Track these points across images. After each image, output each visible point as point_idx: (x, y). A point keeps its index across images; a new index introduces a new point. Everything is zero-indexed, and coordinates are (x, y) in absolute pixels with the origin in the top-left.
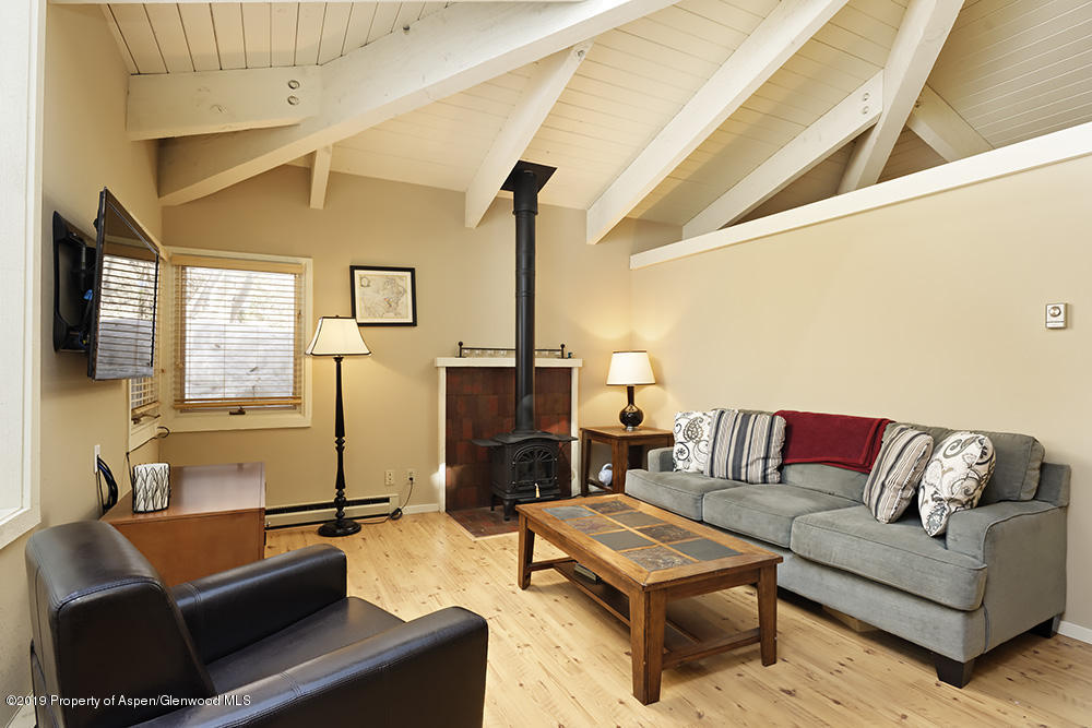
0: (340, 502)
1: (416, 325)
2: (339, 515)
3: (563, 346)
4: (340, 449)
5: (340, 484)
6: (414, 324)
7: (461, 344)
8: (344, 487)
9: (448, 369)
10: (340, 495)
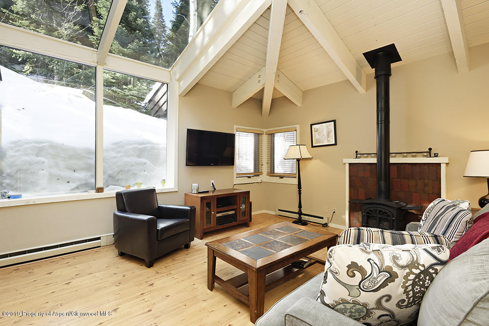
0: (300, 213)
1: (336, 145)
2: (300, 218)
3: (430, 149)
4: (300, 194)
5: (300, 206)
6: (336, 144)
7: (357, 152)
8: (301, 207)
9: (350, 164)
10: (300, 210)
